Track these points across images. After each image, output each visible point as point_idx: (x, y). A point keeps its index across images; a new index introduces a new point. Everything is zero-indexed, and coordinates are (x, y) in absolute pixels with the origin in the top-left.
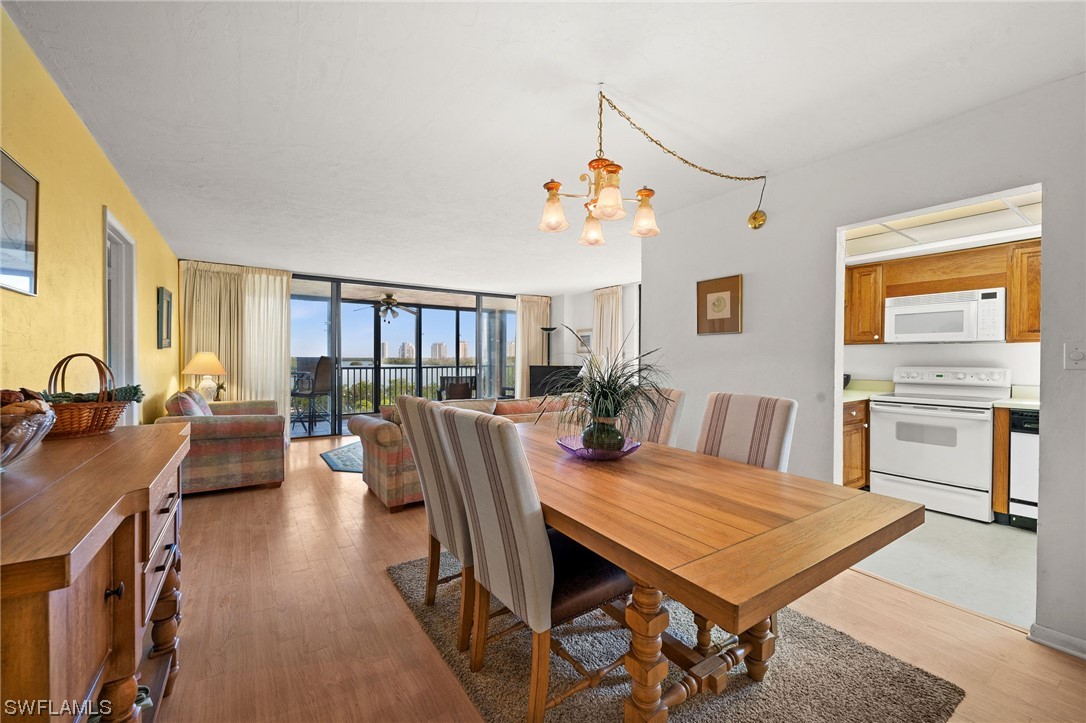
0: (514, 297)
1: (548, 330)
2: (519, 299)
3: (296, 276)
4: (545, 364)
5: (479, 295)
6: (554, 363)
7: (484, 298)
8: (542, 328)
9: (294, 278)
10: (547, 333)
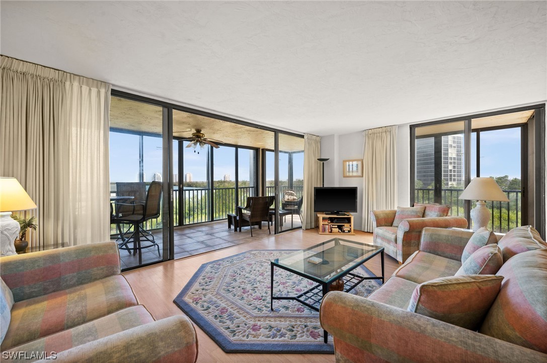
0: (302, 136)
1: (323, 160)
2: (306, 137)
3: (115, 93)
5: (277, 132)
8: (318, 159)
9: (112, 94)
10: (322, 162)
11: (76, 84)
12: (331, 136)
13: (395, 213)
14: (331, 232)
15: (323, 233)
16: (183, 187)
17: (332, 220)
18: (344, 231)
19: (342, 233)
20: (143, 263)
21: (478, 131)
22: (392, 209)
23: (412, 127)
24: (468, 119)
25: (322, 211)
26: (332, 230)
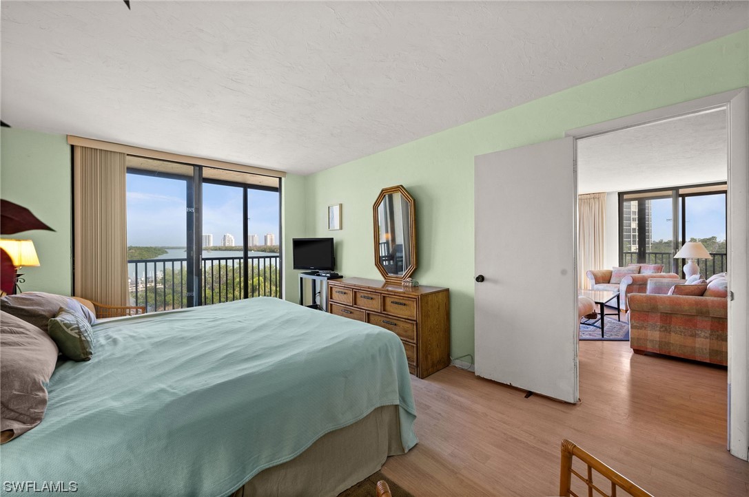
13: (611, 272)
21: (684, 196)
22: (601, 269)
23: (621, 195)
24: (676, 189)
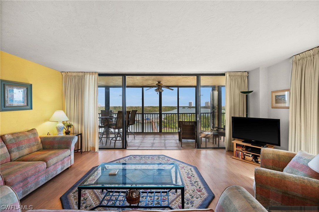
0: (224, 74)
1: (247, 93)
2: (227, 75)
3: (100, 75)
4: (245, 116)
5: (198, 76)
6: (251, 116)
7: (201, 77)
8: (241, 92)
9: (99, 76)
10: (245, 95)
11: (88, 75)
12: (257, 70)
14: (244, 159)
15: (236, 158)
16: (161, 112)
17: (247, 148)
18: (257, 162)
19: (255, 163)
20: (116, 147)
25: (239, 138)
26: (244, 157)
